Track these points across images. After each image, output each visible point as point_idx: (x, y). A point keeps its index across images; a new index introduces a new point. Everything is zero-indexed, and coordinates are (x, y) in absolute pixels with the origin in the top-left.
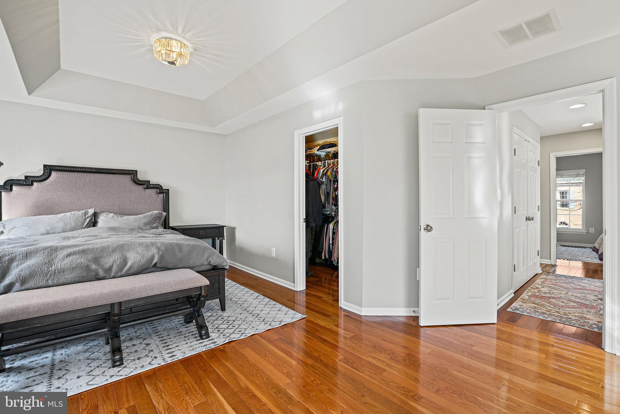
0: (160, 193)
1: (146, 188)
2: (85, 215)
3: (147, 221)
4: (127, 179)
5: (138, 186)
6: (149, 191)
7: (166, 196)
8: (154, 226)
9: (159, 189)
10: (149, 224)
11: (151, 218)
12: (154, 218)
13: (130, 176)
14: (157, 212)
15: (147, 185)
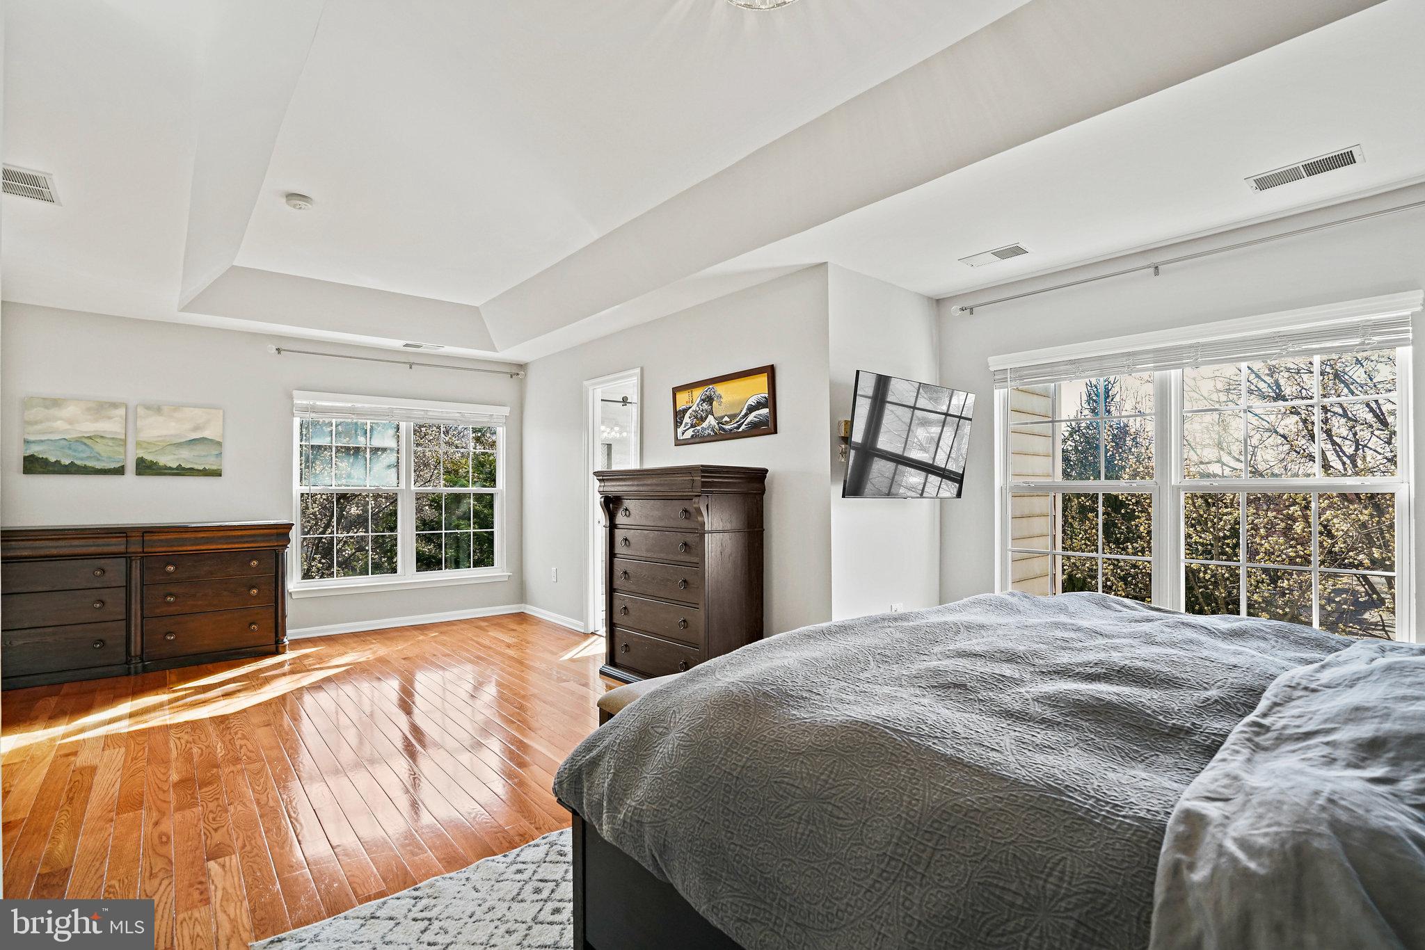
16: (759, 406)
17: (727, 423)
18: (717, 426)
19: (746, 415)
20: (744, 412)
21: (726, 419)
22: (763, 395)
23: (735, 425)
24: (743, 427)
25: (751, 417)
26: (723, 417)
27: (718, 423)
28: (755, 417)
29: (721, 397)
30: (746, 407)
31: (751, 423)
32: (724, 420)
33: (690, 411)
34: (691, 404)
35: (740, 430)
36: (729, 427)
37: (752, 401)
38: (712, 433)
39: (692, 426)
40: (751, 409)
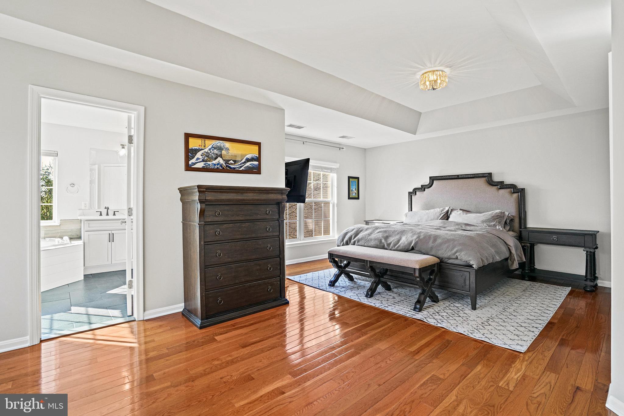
0: (514, 193)
1: (500, 189)
2: (442, 211)
3: (485, 219)
4: (481, 182)
5: (492, 187)
6: (502, 191)
7: (521, 194)
8: (491, 224)
9: (513, 188)
10: (486, 222)
11: (490, 217)
12: (493, 216)
13: (485, 179)
14: (499, 211)
15: (501, 185)
16: (252, 159)
17: (232, 164)
18: (224, 165)
19: (245, 163)
20: (243, 161)
21: (231, 162)
22: (255, 155)
23: (238, 166)
24: (243, 168)
25: (248, 164)
26: (230, 160)
27: (225, 163)
28: (250, 164)
29: (228, 149)
30: (245, 158)
31: (248, 167)
32: (230, 162)
33: (202, 151)
34: (203, 148)
35: (241, 169)
36: (234, 167)
37: (249, 156)
38: (220, 168)
39: (203, 161)
40: (248, 160)
